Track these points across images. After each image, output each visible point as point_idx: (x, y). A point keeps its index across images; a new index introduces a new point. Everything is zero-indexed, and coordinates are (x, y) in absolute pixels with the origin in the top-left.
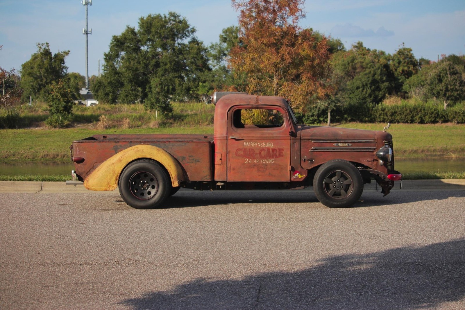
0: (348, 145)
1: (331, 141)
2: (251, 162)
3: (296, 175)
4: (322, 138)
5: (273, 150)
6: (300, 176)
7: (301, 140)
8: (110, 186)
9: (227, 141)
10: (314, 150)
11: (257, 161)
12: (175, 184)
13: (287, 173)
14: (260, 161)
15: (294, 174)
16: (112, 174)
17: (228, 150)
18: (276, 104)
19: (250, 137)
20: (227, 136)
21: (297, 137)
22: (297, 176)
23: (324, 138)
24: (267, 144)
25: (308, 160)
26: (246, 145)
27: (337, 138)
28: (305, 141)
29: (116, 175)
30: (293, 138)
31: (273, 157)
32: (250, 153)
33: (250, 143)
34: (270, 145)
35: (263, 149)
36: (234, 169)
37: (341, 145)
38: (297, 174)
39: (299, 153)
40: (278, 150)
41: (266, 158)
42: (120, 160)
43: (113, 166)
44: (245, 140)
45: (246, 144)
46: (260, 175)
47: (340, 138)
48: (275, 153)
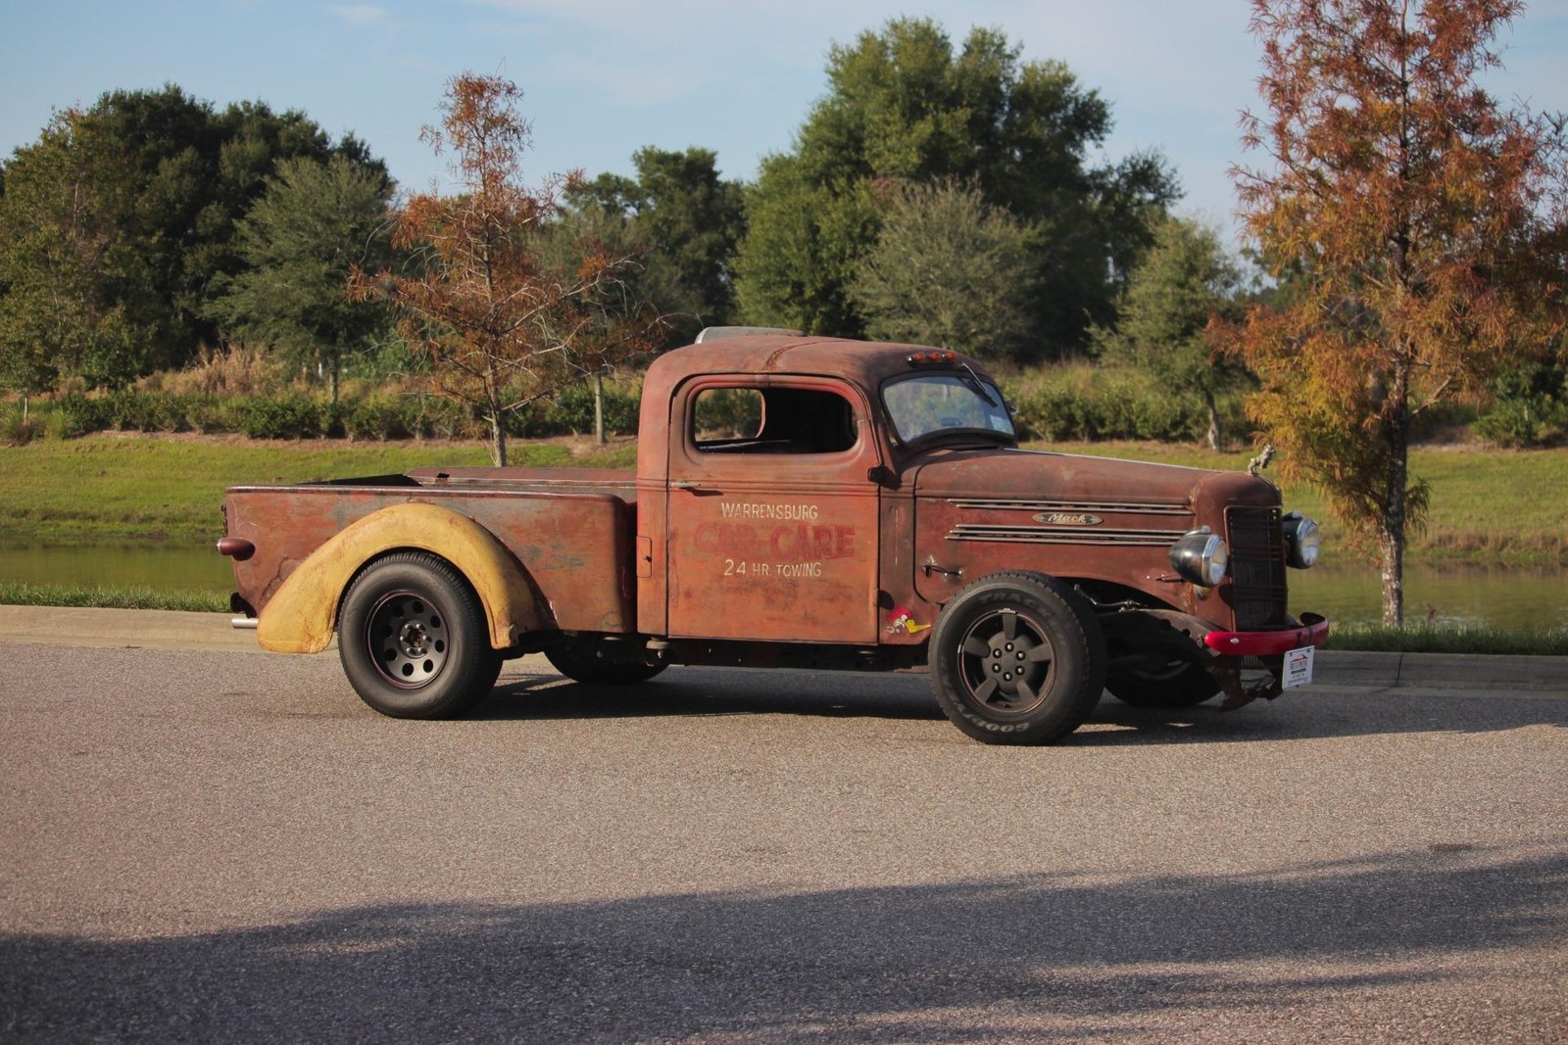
0: (1088, 520)
1: (1025, 504)
2: (744, 572)
3: (897, 623)
4: (992, 494)
5: (819, 532)
6: (912, 627)
7: (915, 497)
8: (312, 638)
9: (668, 495)
10: (962, 535)
11: (765, 568)
12: (501, 639)
13: (868, 613)
14: (773, 567)
15: (891, 619)
16: (315, 599)
17: (671, 528)
18: (832, 372)
19: (741, 485)
20: (667, 480)
21: (902, 489)
22: (900, 627)
23: (999, 494)
24: (797, 509)
25: (940, 570)
26: (728, 514)
27: (1048, 495)
28: (931, 503)
29: (327, 603)
30: (887, 490)
31: (818, 557)
32: (740, 541)
33: (742, 506)
34: (807, 513)
35: (782, 529)
36: (688, 595)
37: (1060, 519)
38: (902, 621)
39: (910, 546)
40: (834, 534)
41: (794, 561)
42: (339, 554)
43: (319, 570)
44: (725, 496)
45: (729, 509)
46: (774, 619)
47: (1059, 495)
48: (826, 543)
